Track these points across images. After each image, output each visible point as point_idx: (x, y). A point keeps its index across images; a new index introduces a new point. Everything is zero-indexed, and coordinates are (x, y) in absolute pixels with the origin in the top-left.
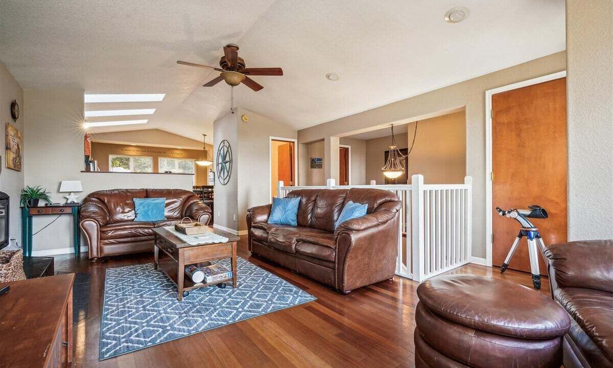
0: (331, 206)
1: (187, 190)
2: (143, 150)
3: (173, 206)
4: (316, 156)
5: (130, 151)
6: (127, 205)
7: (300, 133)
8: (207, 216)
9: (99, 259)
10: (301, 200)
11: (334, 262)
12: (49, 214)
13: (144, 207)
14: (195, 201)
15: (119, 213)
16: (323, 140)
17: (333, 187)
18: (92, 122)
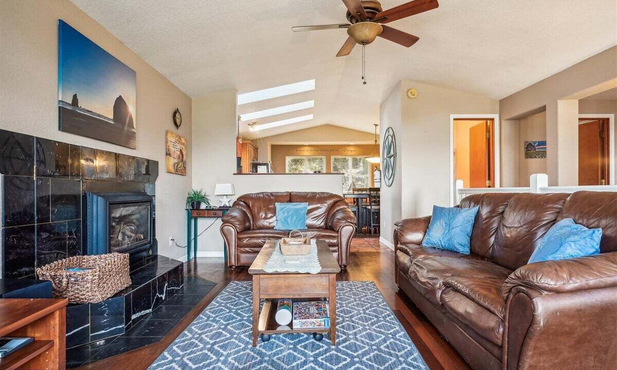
0: (533, 225)
1: (334, 193)
2: (316, 149)
3: (317, 213)
4: (534, 138)
5: (304, 151)
6: (269, 209)
7: (504, 103)
8: (351, 228)
9: (237, 267)
10: (478, 212)
11: (501, 347)
12: (205, 217)
13: (283, 213)
14: (342, 207)
15: (261, 219)
16: (543, 109)
17: (542, 189)
18: (263, 123)
